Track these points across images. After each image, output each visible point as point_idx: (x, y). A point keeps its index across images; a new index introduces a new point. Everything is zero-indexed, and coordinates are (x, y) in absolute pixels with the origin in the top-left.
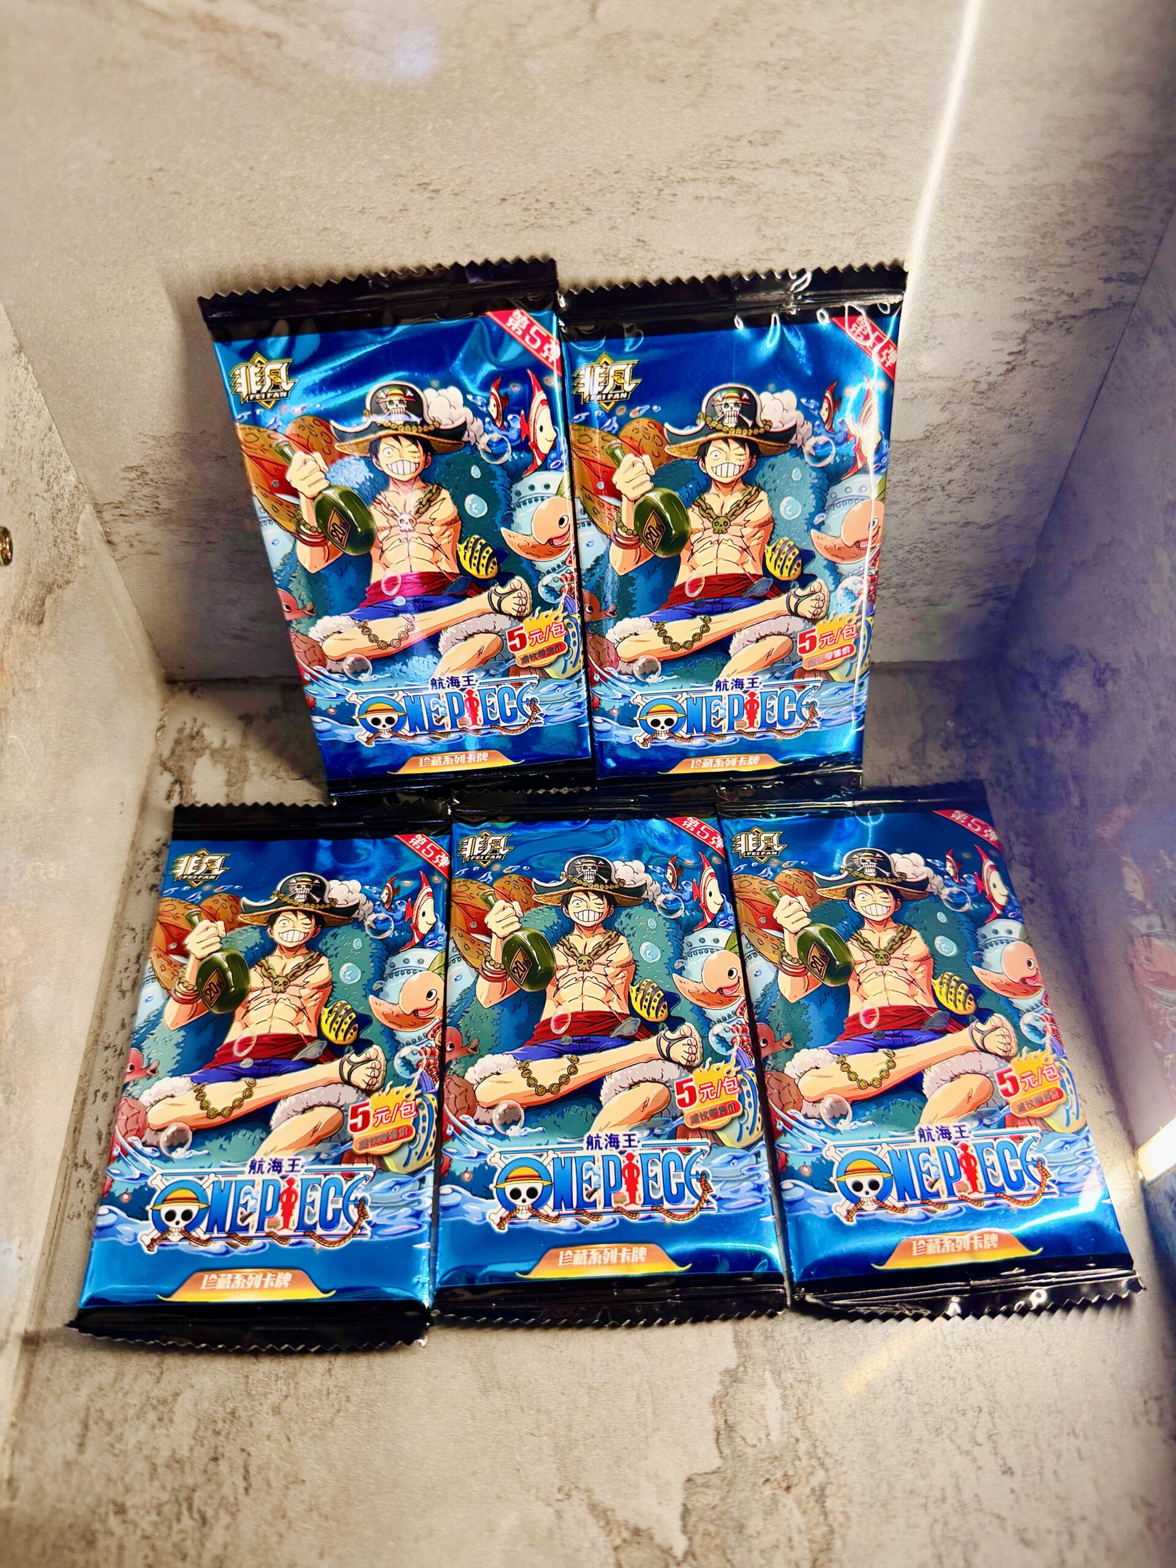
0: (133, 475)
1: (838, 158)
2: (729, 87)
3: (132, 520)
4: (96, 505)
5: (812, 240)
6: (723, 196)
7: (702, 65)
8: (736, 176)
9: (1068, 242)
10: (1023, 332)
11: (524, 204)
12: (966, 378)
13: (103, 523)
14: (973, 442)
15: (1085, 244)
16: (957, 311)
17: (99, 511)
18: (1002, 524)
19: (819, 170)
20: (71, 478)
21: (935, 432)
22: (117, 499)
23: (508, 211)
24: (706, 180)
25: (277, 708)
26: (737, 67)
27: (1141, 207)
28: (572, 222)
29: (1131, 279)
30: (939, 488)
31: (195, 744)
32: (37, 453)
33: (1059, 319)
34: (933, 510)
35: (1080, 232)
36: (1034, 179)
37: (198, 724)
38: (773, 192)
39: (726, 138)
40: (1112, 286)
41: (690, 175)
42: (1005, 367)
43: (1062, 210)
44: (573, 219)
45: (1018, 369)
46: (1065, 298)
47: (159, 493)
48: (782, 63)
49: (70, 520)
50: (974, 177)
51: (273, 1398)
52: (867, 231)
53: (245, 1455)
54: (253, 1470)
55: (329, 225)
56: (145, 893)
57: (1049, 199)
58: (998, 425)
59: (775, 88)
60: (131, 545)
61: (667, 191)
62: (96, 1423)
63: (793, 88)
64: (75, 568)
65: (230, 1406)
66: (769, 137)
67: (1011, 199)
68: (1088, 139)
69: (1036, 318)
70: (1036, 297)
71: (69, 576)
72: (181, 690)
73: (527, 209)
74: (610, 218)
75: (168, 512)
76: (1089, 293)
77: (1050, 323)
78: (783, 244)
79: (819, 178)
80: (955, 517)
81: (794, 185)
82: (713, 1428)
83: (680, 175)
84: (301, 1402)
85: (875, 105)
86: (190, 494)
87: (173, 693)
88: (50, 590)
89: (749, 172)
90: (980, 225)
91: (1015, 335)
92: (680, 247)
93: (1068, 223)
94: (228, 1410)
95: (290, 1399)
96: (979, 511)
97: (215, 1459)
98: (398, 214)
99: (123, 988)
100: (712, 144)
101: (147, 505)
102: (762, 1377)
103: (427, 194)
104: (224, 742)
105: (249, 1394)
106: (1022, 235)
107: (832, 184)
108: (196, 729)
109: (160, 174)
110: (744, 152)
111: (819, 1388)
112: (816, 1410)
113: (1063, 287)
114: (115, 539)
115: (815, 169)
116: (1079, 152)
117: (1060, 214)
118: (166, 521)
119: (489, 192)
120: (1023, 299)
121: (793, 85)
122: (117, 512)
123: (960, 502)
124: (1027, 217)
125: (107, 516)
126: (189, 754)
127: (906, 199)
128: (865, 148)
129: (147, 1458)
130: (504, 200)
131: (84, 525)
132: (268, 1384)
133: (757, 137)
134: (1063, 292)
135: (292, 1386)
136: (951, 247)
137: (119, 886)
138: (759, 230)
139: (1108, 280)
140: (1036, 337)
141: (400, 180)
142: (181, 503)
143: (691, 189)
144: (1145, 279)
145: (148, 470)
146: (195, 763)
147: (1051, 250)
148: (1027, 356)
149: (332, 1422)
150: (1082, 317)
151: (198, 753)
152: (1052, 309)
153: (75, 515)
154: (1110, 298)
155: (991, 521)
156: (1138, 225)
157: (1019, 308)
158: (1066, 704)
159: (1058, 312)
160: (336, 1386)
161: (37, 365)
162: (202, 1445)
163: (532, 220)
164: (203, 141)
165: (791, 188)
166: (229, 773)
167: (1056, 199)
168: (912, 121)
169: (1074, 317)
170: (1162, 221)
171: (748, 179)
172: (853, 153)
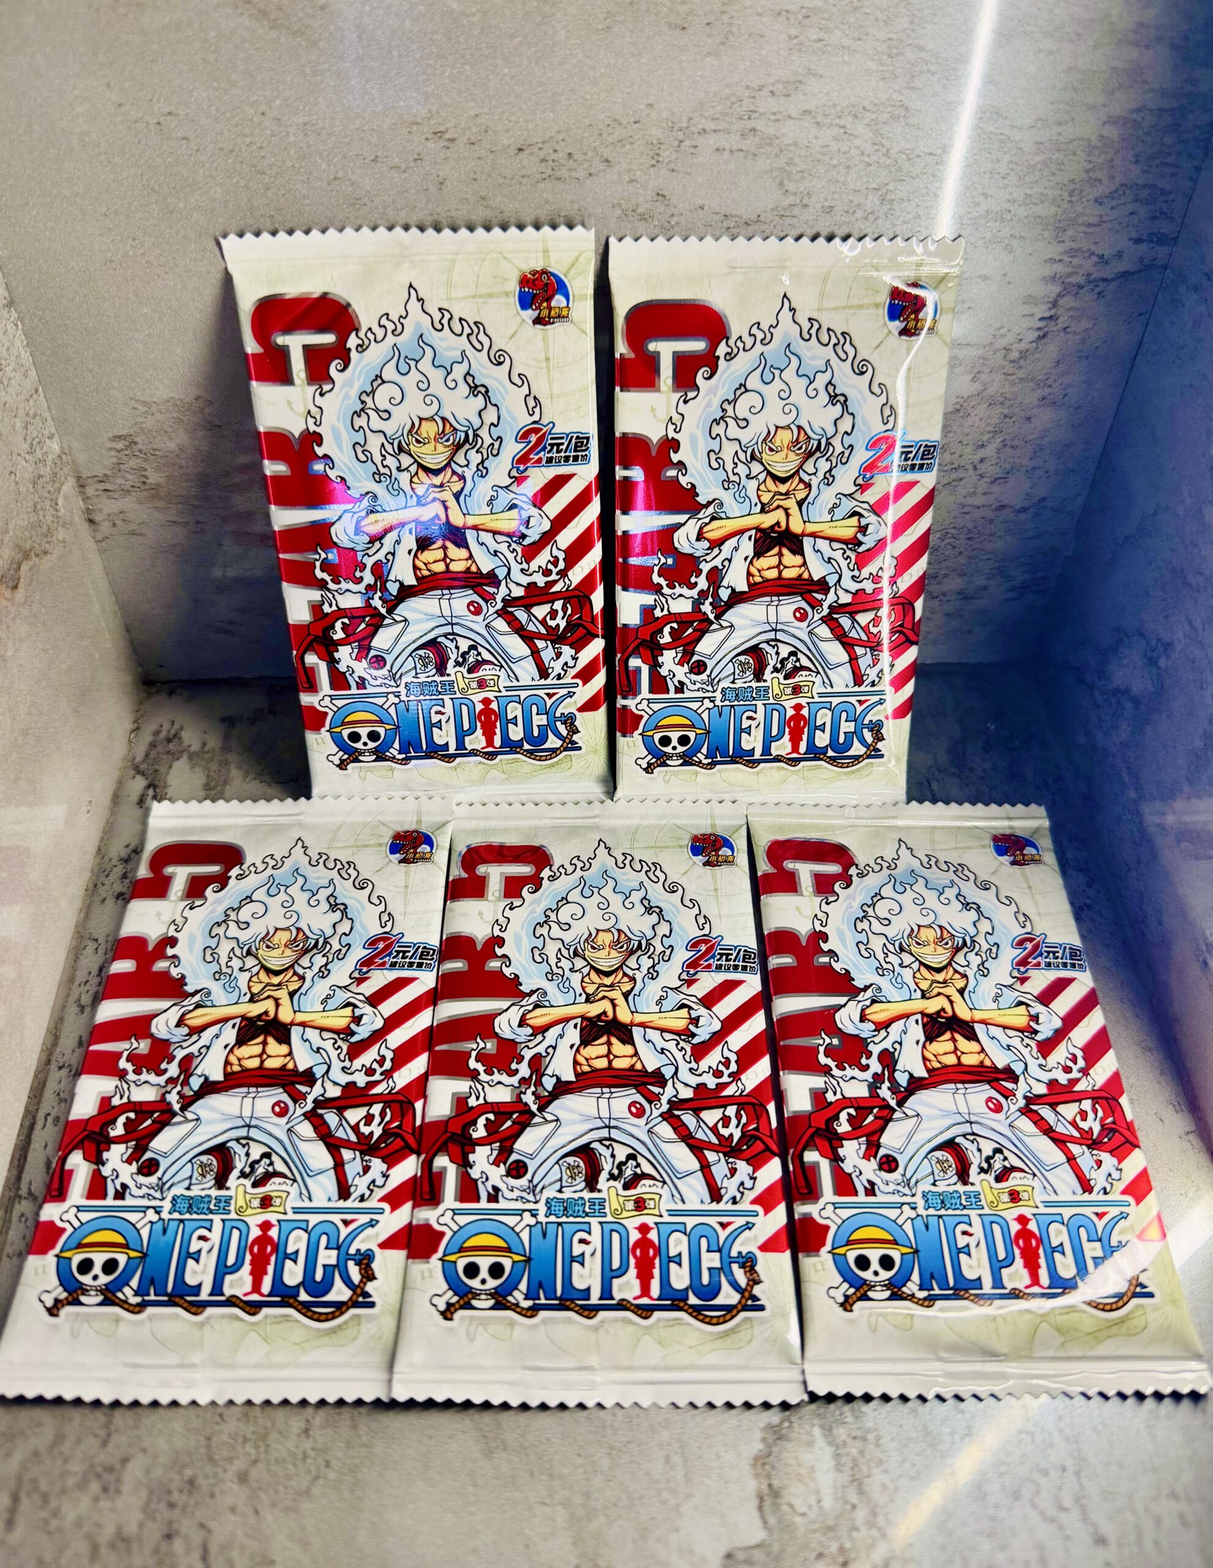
0: (120, 445)
1: (861, 110)
2: (750, 35)
3: (117, 496)
4: (79, 478)
5: (836, 196)
6: (744, 148)
7: (723, 12)
8: (759, 128)
9: (1096, 201)
10: (1053, 295)
11: (542, 154)
12: (997, 346)
13: (86, 499)
14: (1005, 416)
15: (1114, 203)
16: (985, 272)
17: (81, 485)
18: (1037, 507)
19: (842, 122)
20: (55, 446)
21: (965, 405)
22: (100, 472)
23: (525, 162)
24: (727, 132)
25: (263, 710)
26: (759, 14)
27: (1167, 164)
28: (590, 175)
29: (1160, 239)
30: (970, 467)
31: (171, 746)
32: (21, 413)
33: (1090, 282)
34: (964, 492)
35: (1108, 190)
36: (1059, 134)
37: (176, 727)
38: (795, 144)
39: (748, 87)
40: (1143, 248)
41: (711, 125)
42: (1036, 334)
43: (1090, 166)
44: (592, 171)
45: (1050, 336)
46: (1096, 259)
47: (147, 466)
48: (804, 11)
49: (51, 489)
50: (999, 131)
51: (239, 1464)
52: (891, 187)
53: (203, 1533)
54: (213, 1548)
55: (340, 174)
56: (110, 902)
57: (1075, 154)
58: (1031, 398)
59: (796, 37)
60: (114, 525)
61: (687, 143)
62: (29, 1494)
63: (815, 37)
64: (54, 539)
65: (188, 1473)
66: (792, 87)
67: (1037, 154)
68: (1112, 93)
69: (1067, 281)
70: (1067, 259)
71: (47, 546)
72: (158, 691)
73: (543, 160)
74: (629, 170)
75: (156, 487)
76: (1119, 255)
77: (1081, 287)
78: (805, 201)
79: (842, 131)
80: (991, 500)
81: (816, 138)
82: (754, 1493)
83: (700, 126)
84: (274, 1468)
85: (897, 55)
86: (181, 467)
87: (149, 695)
88: (26, 556)
89: (771, 124)
90: (1006, 181)
91: (1046, 299)
92: (700, 202)
93: (1095, 180)
94: (186, 1478)
95: (259, 1465)
96: (1014, 493)
97: (169, 1537)
98: (412, 164)
99: (82, 1003)
100: (734, 94)
101: (133, 479)
102: (809, 1434)
103: (442, 143)
104: (204, 744)
105: (211, 1460)
106: (1049, 192)
107: (856, 137)
108: (173, 732)
109: (169, 118)
110: (767, 104)
111: (877, 1445)
112: (875, 1471)
113: (1093, 248)
114: (97, 517)
115: (837, 121)
116: (1104, 106)
117: (1088, 171)
118: (153, 497)
119: (506, 142)
120: (1053, 261)
121: (813, 34)
122: (102, 486)
123: (993, 482)
124: (1054, 174)
125: (90, 491)
126: (165, 757)
127: (930, 154)
128: (888, 99)
129: (88, 1536)
130: (520, 150)
131: (66, 498)
132: (234, 1448)
133: (779, 88)
134: (1093, 254)
135: (262, 1449)
136: (978, 204)
137: (82, 893)
138: (781, 184)
139: (1138, 241)
140: (1067, 302)
141: (415, 128)
142: (169, 477)
143: (712, 141)
144: (1175, 239)
145: (138, 439)
146: (171, 767)
147: (1079, 209)
148: (1059, 321)
149: (307, 1492)
150: (1113, 280)
151: (175, 756)
152: (1082, 272)
153: (57, 485)
154: (1141, 260)
155: (1026, 504)
156: (1164, 184)
157: (1049, 270)
158: (1117, 691)
159: (1089, 275)
160: (313, 1449)
161: (27, 321)
162: (154, 1520)
163: (549, 172)
164: (215, 84)
165: (814, 141)
166: (208, 776)
167: (1082, 156)
168: (935, 73)
169: (1105, 280)
170: (1191, 179)
171: (771, 130)
172: (875, 105)
